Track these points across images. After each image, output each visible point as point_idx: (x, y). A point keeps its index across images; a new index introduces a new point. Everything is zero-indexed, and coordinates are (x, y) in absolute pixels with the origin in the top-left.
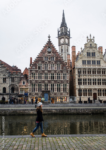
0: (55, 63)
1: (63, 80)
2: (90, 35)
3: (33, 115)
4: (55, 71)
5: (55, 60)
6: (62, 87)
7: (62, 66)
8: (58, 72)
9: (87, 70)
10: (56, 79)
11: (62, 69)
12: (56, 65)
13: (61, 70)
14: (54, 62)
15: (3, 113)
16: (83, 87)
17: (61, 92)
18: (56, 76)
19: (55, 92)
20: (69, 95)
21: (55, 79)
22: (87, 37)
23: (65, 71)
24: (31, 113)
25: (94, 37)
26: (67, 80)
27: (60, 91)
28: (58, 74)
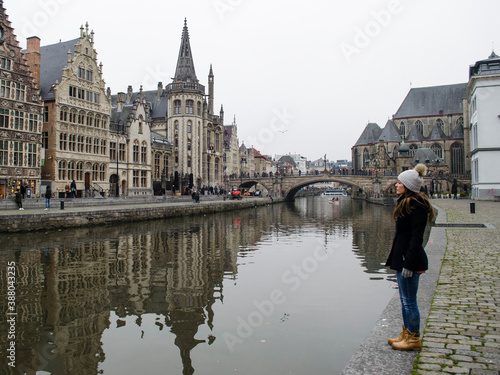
0: (13, 78)
1: (28, 131)
2: (87, 26)
3: (81, 227)
4: (12, 103)
5: (12, 69)
6: (25, 152)
7: (28, 92)
8: (20, 107)
9: (77, 114)
10: (13, 129)
11: (28, 99)
12: (13, 86)
13: (25, 101)
14: (9, 76)
15: (15, 226)
16: (68, 155)
17: (24, 166)
18: (14, 117)
19: (9, 165)
20: (39, 176)
21: (9, 128)
22: (82, 29)
23: (34, 107)
24: (77, 222)
25: (92, 33)
26: (38, 132)
27: (21, 164)
28: (17, 113)
